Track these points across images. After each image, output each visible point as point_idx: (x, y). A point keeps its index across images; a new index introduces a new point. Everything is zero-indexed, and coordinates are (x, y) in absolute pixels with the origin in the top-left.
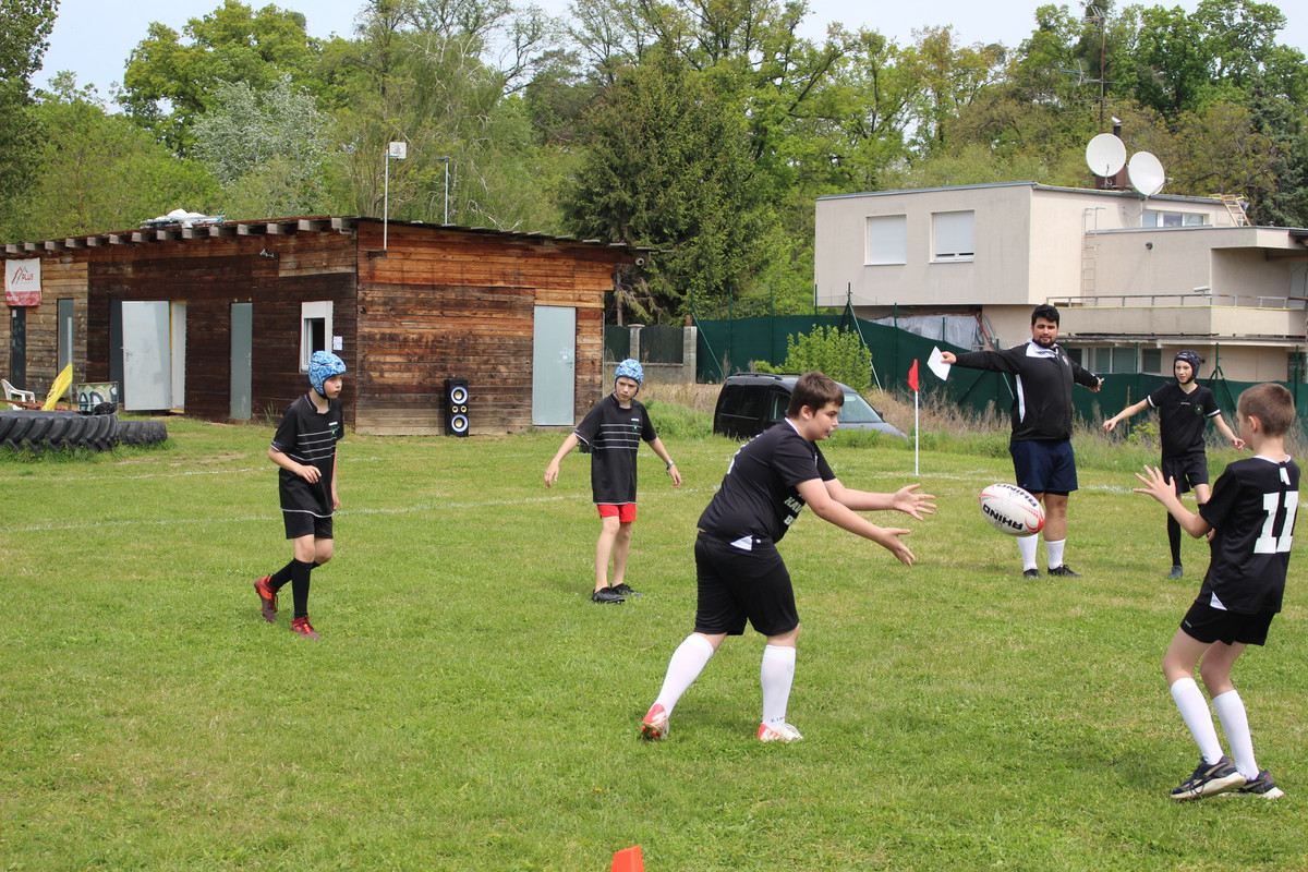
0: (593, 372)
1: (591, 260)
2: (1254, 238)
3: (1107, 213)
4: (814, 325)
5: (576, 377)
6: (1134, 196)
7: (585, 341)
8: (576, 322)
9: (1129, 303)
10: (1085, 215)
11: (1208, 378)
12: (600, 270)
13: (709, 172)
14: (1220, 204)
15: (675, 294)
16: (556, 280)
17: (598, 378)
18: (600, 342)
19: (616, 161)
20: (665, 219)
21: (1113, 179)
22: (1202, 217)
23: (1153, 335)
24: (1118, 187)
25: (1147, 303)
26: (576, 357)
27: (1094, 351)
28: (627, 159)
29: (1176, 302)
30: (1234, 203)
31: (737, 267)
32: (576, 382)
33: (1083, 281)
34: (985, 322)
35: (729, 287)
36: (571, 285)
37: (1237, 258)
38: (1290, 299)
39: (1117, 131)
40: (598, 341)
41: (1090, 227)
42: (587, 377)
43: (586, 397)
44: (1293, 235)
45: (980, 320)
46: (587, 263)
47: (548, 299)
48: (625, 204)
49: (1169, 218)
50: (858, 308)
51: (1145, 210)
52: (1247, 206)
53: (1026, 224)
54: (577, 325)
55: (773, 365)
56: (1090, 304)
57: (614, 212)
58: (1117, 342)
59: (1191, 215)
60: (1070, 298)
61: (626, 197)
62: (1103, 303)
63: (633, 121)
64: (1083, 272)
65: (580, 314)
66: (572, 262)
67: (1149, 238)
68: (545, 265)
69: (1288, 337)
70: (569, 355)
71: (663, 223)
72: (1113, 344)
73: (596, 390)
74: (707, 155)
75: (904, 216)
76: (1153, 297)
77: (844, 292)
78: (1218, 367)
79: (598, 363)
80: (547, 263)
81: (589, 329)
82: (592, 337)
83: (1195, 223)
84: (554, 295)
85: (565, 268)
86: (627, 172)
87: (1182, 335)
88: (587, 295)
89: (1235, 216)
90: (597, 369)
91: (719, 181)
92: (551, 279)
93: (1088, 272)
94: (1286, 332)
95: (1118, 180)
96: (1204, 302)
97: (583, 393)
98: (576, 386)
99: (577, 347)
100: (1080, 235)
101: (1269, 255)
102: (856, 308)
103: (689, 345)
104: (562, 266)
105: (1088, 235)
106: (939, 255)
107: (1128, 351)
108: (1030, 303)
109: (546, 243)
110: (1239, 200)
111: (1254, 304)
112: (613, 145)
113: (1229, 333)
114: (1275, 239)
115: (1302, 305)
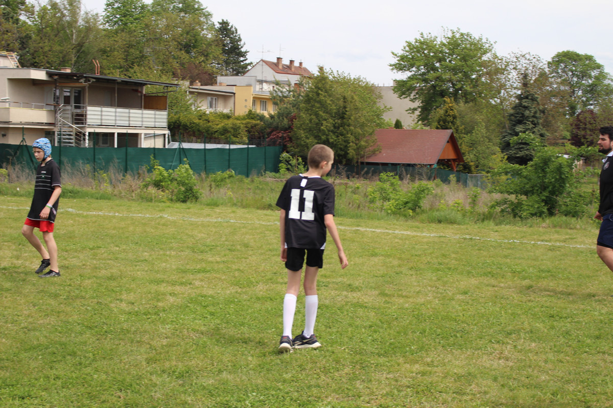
2: (29, 74)
11: (19, 144)
14: (5, 57)
30: (12, 56)
37: (19, 84)
38: (47, 105)
44: (47, 73)
52: (18, 57)
69: (46, 123)
78: (24, 139)
89: (13, 63)
94: (45, 121)
96: (7, 105)
101: (35, 83)
110: (14, 55)
111: (30, 107)
113: (18, 121)
114: (39, 75)
115: (52, 108)
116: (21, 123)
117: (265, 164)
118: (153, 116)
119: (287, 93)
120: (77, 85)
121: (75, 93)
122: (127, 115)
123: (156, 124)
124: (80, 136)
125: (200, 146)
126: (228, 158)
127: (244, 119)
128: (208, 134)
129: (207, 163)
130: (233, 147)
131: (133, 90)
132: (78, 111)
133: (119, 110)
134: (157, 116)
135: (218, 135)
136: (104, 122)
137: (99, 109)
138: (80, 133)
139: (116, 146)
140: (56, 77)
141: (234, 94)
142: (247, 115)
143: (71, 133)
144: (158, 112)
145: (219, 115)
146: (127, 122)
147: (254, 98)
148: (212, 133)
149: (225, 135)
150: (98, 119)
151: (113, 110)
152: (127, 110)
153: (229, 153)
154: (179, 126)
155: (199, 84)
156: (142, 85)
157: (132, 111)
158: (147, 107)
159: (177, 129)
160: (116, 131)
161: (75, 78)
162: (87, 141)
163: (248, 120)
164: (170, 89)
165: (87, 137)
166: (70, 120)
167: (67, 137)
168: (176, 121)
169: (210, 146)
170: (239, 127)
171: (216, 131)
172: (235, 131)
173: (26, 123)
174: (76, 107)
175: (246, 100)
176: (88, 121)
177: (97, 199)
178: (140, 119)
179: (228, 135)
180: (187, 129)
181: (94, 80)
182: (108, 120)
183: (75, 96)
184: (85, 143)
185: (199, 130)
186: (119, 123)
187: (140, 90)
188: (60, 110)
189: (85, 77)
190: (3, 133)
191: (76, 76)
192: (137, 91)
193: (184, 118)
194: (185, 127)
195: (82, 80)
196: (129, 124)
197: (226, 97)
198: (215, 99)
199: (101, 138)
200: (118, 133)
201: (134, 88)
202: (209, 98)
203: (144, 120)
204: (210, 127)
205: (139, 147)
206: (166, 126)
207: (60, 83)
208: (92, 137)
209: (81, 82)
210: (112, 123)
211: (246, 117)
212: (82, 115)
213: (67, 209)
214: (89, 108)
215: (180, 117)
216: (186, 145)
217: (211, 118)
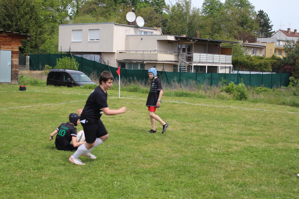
0: (16, 68)
1: (15, 38)
2: (167, 38)
3: (131, 31)
4: (63, 56)
5: (11, 69)
6: (137, 27)
7: (14, 60)
8: (12, 55)
9: (138, 52)
10: (126, 31)
11: (161, 71)
12: (18, 41)
13: (31, 17)
14: (156, 30)
15: (23, 47)
16: (6, 43)
17: (17, 70)
18: (18, 60)
19: (7, 13)
20: (20, 29)
21: (132, 23)
22: (152, 32)
23: (143, 60)
24: (134, 25)
25: (142, 52)
26: (12, 64)
27: (128, 64)
28: (10, 13)
29: (149, 53)
31: (38, 41)
32: (11, 71)
33: (126, 47)
34: (102, 56)
35: (36, 47)
36: (10, 45)
37: (161, 42)
38: (175, 52)
39: (133, 11)
40: (17, 60)
41: (127, 34)
42: (14, 69)
43: (14, 75)
44: (175, 37)
45: (101, 56)
46: (15, 39)
47: (4, 48)
48: (9, 25)
49: (145, 32)
50: (72, 52)
51: (140, 30)
52: (162, 30)
53: (113, 33)
54: (12, 56)
55: (50, 66)
56: (127, 52)
57: (6, 27)
58: (135, 62)
59: (149, 32)
60: (123, 51)
61: (10, 23)
62: (131, 52)
63: (11, 4)
64: (126, 45)
65: (13, 53)
66: (11, 39)
67: (142, 37)
68: (3, 39)
69: (174, 61)
70: (10, 63)
71: (20, 30)
72: (134, 62)
73: (17, 73)
74: (30, 13)
75: (82, 30)
76: (144, 51)
77: (69, 48)
78: (164, 68)
79: (17, 66)
80: (4, 38)
81: (15, 57)
82: (16, 59)
83: (150, 34)
84: (6, 47)
85: (9, 40)
86: (10, 16)
87: (150, 60)
88: (14, 47)
89: (159, 32)
90: (17, 67)
91: (34, 20)
92: (5, 43)
93: (127, 45)
95: (133, 23)
96: (156, 52)
97: (13, 74)
98: (11, 72)
99: (12, 61)
100: (125, 36)
101: (169, 42)
102: (71, 52)
103: (27, 61)
104: (8, 39)
105: (127, 36)
106: (90, 40)
107: (137, 64)
108: (113, 52)
109: (4, 33)
110: (160, 29)
111: (167, 53)
112: (6, 9)
113: (161, 60)
114: (171, 38)
115: (177, 54)
116: (162, 61)
117: (281, 82)
118: (225, 58)
119: (293, 46)
120: (189, 43)
121: (188, 46)
122: (212, 57)
123: (226, 61)
124: (189, 67)
125: (248, 73)
126: (262, 79)
127: (270, 59)
128: (252, 67)
129: (251, 81)
130: (264, 73)
131: (215, 45)
132: (189, 55)
133: (208, 55)
134: (227, 58)
135: (257, 67)
136: (201, 61)
137: (199, 54)
138: (190, 66)
139: (206, 72)
140: (179, 39)
141: (265, 47)
142: (271, 58)
143: (186, 66)
144: (227, 56)
145: (257, 58)
146: (212, 61)
147: (275, 49)
148: (254, 67)
149: (260, 67)
150: (198, 59)
151: (205, 55)
152: (212, 55)
153: (262, 76)
154: (237, 63)
155: (248, 42)
156: (220, 42)
157: (215, 55)
158: (222, 53)
159: (236, 64)
160: (207, 65)
161: (188, 39)
162: (193, 70)
163: (272, 60)
164: (233, 44)
165: (193, 68)
166: (185, 59)
167: (184, 68)
168: (236, 60)
169: (252, 73)
170: (268, 64)
171: (256, 65)
172: (266, 65)
173: (165, 61)
174: (188, 53)
175: (271, 50)
176: (194, 60)
177: (198, 97)
178: (219, 59)
179: (262, 67)
180: (241, 64)
181: (197, 40)
182: (203, 59)
183: (188, 48)
184: (192, 70)
185: (247, 65)
186: (208, 61)
187: (219, 45)
188: (180, 55)
189: (193, 39)
190: (154, 65)
191: (188, 38)
192: (217, 45)
193: (240, 59)
194: (240, 63)
195: (191, 41)
196: (213, 62)
197: (261, 48)
198: (256, 49)
199: (199, 68)
200: (208, 66)
201: (216, 44)
202: (253, 49)
203: (221, 59)
204: (253, 63)
205: (218, 73)
206: (231, 63)
207: (181, 42)
208: (195, 68)
209: (191, 42)
210: (205, 61)
211: (271, 59)
212: (191, 57)
213: (184, 102)
214: (194, 54)
215: (238, 58)
216: (241, 72)
217: (253, 59)
